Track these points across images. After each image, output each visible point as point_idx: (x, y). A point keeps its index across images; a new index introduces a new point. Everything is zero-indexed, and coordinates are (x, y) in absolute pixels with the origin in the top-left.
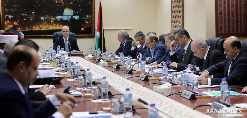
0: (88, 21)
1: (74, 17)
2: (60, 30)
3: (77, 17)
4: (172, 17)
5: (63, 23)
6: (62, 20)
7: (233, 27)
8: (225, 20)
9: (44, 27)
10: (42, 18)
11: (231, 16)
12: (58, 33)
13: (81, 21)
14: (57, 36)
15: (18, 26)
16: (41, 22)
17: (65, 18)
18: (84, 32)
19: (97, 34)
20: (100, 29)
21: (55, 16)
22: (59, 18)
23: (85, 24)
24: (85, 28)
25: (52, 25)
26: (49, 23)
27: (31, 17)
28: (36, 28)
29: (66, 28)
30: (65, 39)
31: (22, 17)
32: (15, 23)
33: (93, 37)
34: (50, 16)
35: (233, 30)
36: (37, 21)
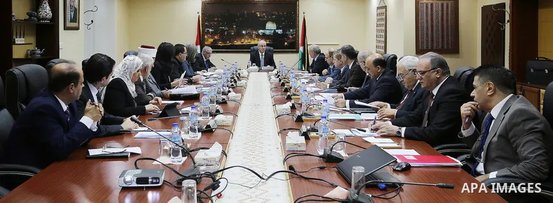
0: (292, 35)
1: (277, 31)
2: (256, 45)
3: (280, 31)
4: (377, 30)
5: (264, 37)
6: (264, 34)
7: (438, 42)
8: (427, 34)
9: (246, 42)
10: (244, 32)
11: (435, 30)
12: (255, 47)
13: (284, 35)
14: (254, 50)
15: (219, 40)
16: (242, 36)
17: (267, 32)
18: (287, 47)
19: (301, 49)
20: (304, 44)
21: (257, 29)
22: (261, 32)
23: (289, 38)
24: (288, 43)
25: (254, 40)
26: (251, 37)
27: (232, 31)
28: (238, 43)
29: (263, 42)
30: (260, 54)
31: (223, 31)
32: (216, 37)
33: (297, 52)
34: (252, 30)
35: (438, 45)
36: (239, 35)
